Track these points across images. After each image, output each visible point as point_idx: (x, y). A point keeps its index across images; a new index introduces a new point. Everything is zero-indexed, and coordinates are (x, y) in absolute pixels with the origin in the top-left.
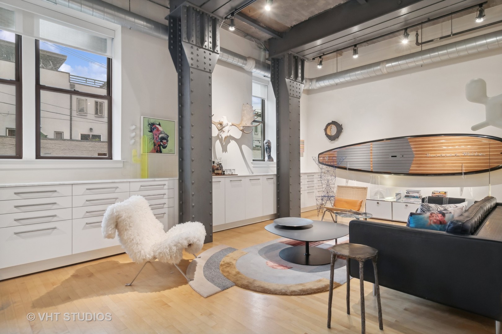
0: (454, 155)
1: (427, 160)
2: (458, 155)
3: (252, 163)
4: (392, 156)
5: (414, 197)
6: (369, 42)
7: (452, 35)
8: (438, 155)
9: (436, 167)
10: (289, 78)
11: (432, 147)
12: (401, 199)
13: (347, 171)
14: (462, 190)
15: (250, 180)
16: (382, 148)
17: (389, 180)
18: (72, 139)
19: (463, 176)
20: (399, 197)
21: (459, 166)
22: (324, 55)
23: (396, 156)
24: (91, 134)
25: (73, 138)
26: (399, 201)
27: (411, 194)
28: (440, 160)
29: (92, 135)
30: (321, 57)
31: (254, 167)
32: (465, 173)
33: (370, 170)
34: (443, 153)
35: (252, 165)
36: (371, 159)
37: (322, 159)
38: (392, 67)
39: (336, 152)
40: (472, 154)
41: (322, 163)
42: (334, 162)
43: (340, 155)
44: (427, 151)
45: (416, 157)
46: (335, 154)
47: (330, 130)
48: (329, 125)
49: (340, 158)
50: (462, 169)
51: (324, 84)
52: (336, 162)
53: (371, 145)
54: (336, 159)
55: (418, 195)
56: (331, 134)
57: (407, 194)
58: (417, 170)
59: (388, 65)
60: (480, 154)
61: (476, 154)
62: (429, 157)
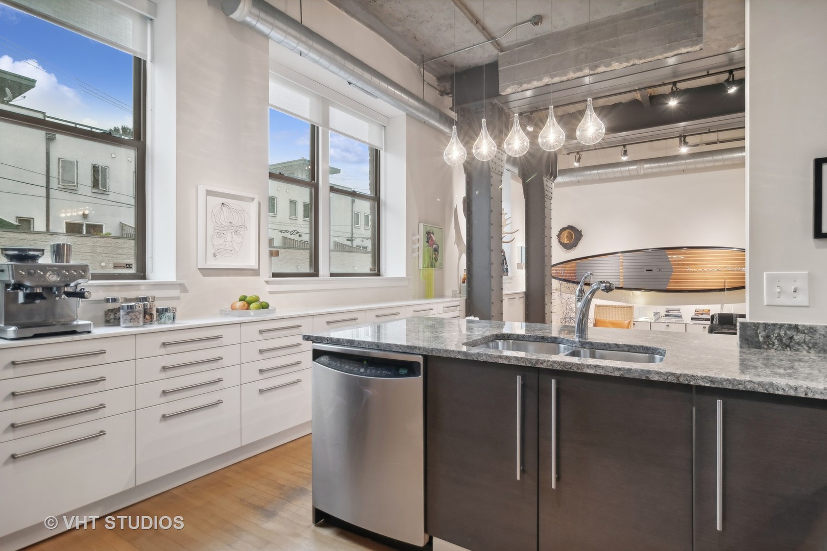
0: (716, 269)
1: (686, 275)
2: (720, 269)
4: (647, 270)
5: (675, 316)
7: (718, 143)
8: (699, 270)
9: (697, 282)
10: (546, 177)
11: (693, 261)
12: (661, 319)
17: (639, 299)
18: (50, 231)
19: (726, 292)
20: (657, 316)
21: (721, 282)
22: (583, 151)
23: (652, 270)
24: (85, 222)
25: (52, 229)
26: (659, 321)
27: (671, 313)
28: (702, 275)
29: (88, 226)
30: (579, 153)
32: (729, 289)
33: (620, 286)
34: (705, 267)
36: (622, 272)
37: (555, 272)
38: (651, 168)
39: (576, 263)
40: (735, 269)
41: (555, 278)
42: (571, 276)
43: (580, 268)
44: (687, 264)
45: (675, 272)
46: (575, 266)
47: (565, 237)
48: (563, 229)
49: (581, 271)
50: (725, 281)
51: (563, 181)
52: (574, 276)
53: (622, 256)
54: (574, 273)
55: (679, 314)
56: (566, 241)
57: (666, 314)
58: (676, 286)
59: (646, 166)
60: (742, 269)
61: (739, 269)
62: (689, 272)
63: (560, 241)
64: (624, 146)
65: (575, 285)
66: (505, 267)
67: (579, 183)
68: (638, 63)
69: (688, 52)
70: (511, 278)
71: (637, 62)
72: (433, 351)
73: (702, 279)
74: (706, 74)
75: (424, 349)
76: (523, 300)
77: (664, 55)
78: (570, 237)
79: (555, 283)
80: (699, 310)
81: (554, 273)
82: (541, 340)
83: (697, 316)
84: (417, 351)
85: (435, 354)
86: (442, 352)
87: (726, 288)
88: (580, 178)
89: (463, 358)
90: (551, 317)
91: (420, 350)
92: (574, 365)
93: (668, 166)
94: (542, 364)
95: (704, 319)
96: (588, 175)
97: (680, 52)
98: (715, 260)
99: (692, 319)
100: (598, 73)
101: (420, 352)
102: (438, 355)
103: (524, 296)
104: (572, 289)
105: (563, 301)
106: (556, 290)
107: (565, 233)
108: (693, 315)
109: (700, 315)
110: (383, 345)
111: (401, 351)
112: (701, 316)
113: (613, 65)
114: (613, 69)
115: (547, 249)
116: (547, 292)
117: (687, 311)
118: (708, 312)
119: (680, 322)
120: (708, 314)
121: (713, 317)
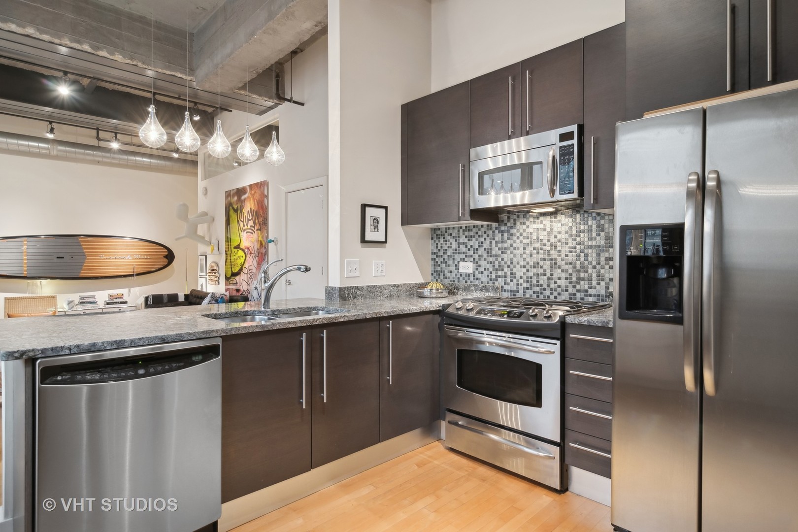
1: (100, 262)
4: (57, 258)
5: (91, 303)
8: (112, 257)
9: (110, 269)
11: (106, 249)
14: (129, 291)
16: (46, 247)
17: (45, 287)
19: (134, 277)
20: (72, 304)
21: (130, 269)
23: (63, 258)
27: (86, 300)
28: (115, 262)
32: (137, 275)
33: (23, 275)
34: (118, 255)
36: (25, 260)
38: (66, 151)
40: (142, 257)
44: (100, 252)
45: (88, 259)
50: (134, 271)
53: (26, 241)
55: (95, 300)
57: (81, 301)
58: (89, 273)
59: (60, 148)
60: (148, 257)
61: (145, 257)
62: (102, 259)
64: (51, 122)
68: (141, 66)
69: (181, 78)
71: (140, 64)
72: (231, 330)
73: (114, 266)
74: (178, 97)
75: (223, 330)
77: (164, 71)
80: (112, 295)
82: (235, 315)
83: (112, 300)
84: (215, 334)
85: (233, 333)
86: (240, 329)
87: (135, 273)
89: (260, 330)
91: (217, 332)
92: (333, 318)
93: (84, 154)
94: (316, 321)
95: (118, 302)
97: (176, 74)
98: (126, 249)
99: (108, 304)
100: (97, 55)
101: (218, 334)
102: (237, 332)
108: (107, 299)
109: (115, 299)
110: (171, 336)
111: (195, 338)
112: (115, 300)
113: (117, 56)
114: (115, 59)
117: (102, 296)
118: (121, 296)
119: (97, 308)
120: (122, 298)
121: (147, 299)
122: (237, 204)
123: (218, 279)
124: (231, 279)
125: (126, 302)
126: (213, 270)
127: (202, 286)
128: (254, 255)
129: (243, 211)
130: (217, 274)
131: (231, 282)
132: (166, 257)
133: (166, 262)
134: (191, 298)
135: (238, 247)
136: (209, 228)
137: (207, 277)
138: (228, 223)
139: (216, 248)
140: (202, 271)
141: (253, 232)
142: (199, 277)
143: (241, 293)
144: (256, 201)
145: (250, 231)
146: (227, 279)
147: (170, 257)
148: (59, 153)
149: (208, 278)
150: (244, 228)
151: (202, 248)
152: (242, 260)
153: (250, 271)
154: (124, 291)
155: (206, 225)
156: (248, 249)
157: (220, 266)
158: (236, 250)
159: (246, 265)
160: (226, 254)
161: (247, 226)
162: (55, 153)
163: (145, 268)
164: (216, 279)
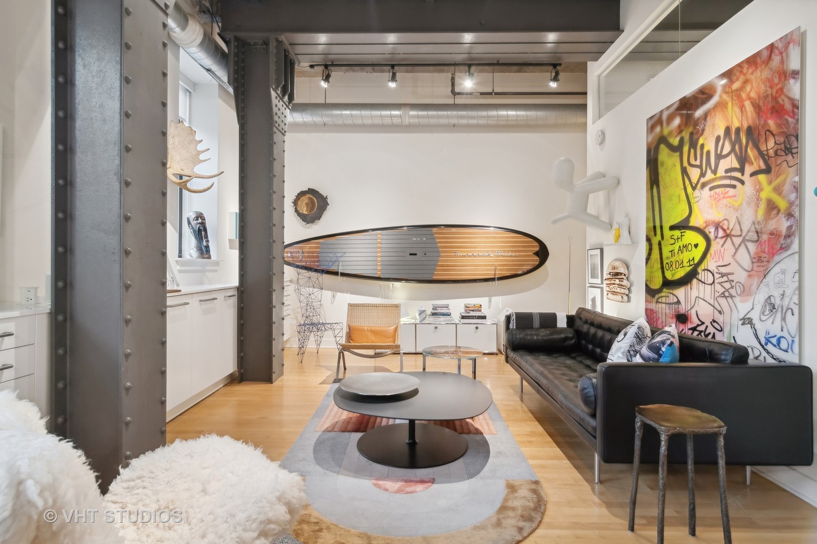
0: (486, 255)
1: (455, 261)
2: (491, 254)
3: (177, 261)
4: (411, 254)
5: (444, 315)
6: (376, 68)
7: (493, 94)
8: (470, 254)
9: (466, 270)
11: (462, 242)
12: (427, 318)
13: (339, 278)
14: (490, 301)
15: (201, 301)
16: (399, 241)
17: (400, 292)
20: (423, 315)
21: (491, 270)
22: (333, 65)
23: (416, 254)
26: (425, 321)
27: (439, 311)
28: (472, 261)
30: (328, 67)
31: (180, 271)
32: (500, 279)
33: (377, 276)
34: (475, 252)
35: (178, 267)
36: (379, 257)
37: (289, 255)
38: (418, 117)
39: (318, 243)
40: (506, 254)
41: (289, 264)
42: (314, 262)
43: (325, 250)
44: (456, 247)
45: (443, 257)
46: (317, 248)
47: (304, 204)
48: (302, 194)
49: (326, 255)
50: (495, 274)
51: (302, 120)
52: (318, 261)
53: (380, 234)
54: (318, 257)
55: (448, 311)
56: (304, 210)
57: (433, 311)
58: (443, 275)
59: (412, 113)
60: (513, 254)
61: (510, 254)
62: (458, 257)
63: (296, 211)
64: (393, 66)
65: (319, 274)
66: (205, 243)
67: (324, 127)
70: (217, 264)
73: (472, 265)
76: (234, 301)
78: (311, 205)
79: (289, 272)
80: (469, 306)
81: (288, 257)
83: (468, 313)
87: (496, 277)
88: (326, 120)
90: (282, 326)
93: (438, 117)
95: (475, 317)
96: (338, 116)
98: (485, 242)
99: (463, 317)
103: (236, 293)
104: (315, 280)
105: (302, 298)
106: (291, 281)
107: (305, 200)
108: (462, 310)
109: (471, 312)
112: (472, 314)
115: (276, 214)
116: (275, 286)
117: (457, 306)
118: (479, 308)
119: (450, 323)
120: (480, 311)
121: (508, 318)
122: (681, 132)
123: (627, 292)
124: (663, 294)
125: (484, 317)
126: (617, 274)
127: (594, 300)
128: (737, 241)
129: (701, 141)
130: (625, 283)
131: (664, 300)
132: (537, 254)
133: (537, 261)
134: (578, 323)
135: (683, 226)
136: (608, 200)
137: (604, 286)
138: (654, 180)
139: (625, 233)
140: (593, 276)
141: (734, 182)
142: (589, 285)
143: (690, 326)
144: (747, 104)
145: (727, 182)
146: (651, 292)
147: (543, 254)
148: (412, 121)
149: (606, 289)
150: (703, 180)
151: (594, 236)
152: (697, 254)
153: (725, 279)
154: (482, 301)
155: (601, 195)
156: (717, 226)
157: (632, 267)
158: (677, 233)
159: (711, 263)
160: (649, 240)
161: (714, 172)
162: (407, 121)
163: (509, 270)
164: (622, 291)
